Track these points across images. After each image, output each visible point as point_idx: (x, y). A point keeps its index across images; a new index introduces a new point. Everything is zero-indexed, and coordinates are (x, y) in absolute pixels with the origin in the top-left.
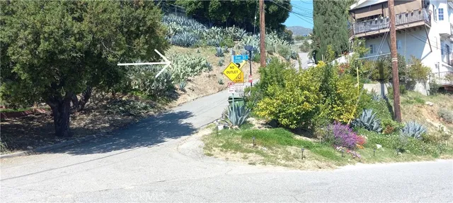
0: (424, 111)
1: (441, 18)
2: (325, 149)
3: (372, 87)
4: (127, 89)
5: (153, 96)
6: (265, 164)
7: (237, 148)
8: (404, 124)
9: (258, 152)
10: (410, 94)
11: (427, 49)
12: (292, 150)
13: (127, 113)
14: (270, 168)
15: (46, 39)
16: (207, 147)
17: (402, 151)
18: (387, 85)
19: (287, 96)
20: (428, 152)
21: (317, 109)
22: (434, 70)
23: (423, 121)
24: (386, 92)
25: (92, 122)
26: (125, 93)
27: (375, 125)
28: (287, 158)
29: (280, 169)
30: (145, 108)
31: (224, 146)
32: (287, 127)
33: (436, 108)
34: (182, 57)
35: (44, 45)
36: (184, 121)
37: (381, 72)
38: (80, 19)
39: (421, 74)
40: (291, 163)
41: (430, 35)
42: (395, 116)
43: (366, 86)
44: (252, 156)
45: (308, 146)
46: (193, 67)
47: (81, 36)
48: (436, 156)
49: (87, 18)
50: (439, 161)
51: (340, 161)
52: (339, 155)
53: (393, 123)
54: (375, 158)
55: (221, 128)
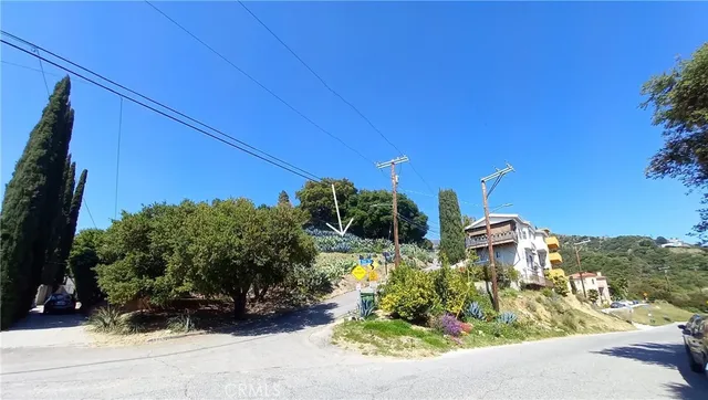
0: (516, 302)
1: (525, 237)
2: (434, 337)
3: (480, 285)
4: (294, 285)
5: (312, 291)
6: (376, 354)
7: (357, 338)
8: (501, 313)
9: (373, 343)
10: (507, 290)
11: (517, 258)
12: (404, 339)
13: (291, 303)
14: (381, 358)
15: (216, 251)
16: (335, 336)
17: (498, 336)
18: (490, 284)
19: (406, 293)
20: (517, 335)
21: (430, 303)
22: (523, 273)
23: (516, 310)
24: (490, 288)
25: (265, 310)
26: (292, 288)
27: (480, 315)
28: (398, 348)
29: (389, 359)
30: (304, 300)
31: (347, 336)
32: (404, 318)
33: (525, 300)
34: (338, 261)
35: (214, 255)
36: (330, 311)
37: (486, 274)
38: (241, 237)
39: (514, 275)
40: (401, 352)
41: (518, 248)
42: (495, 306)
43: (476, 284)
44: (368, 347)
45: (420, 335)
46: (346, 267)
47: (240, 249)
48: (523, 339)
49: (245, 235)
50: (525, 343)
51: (444, 348)
52: (444, 342)
53: (493, 312)
54: (474, 344)
55: (350, 319)
